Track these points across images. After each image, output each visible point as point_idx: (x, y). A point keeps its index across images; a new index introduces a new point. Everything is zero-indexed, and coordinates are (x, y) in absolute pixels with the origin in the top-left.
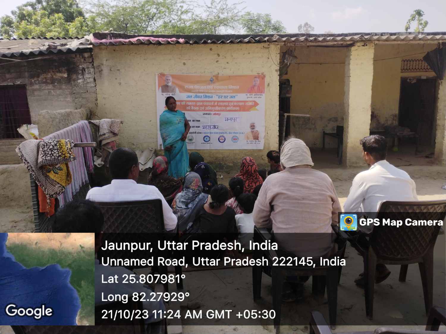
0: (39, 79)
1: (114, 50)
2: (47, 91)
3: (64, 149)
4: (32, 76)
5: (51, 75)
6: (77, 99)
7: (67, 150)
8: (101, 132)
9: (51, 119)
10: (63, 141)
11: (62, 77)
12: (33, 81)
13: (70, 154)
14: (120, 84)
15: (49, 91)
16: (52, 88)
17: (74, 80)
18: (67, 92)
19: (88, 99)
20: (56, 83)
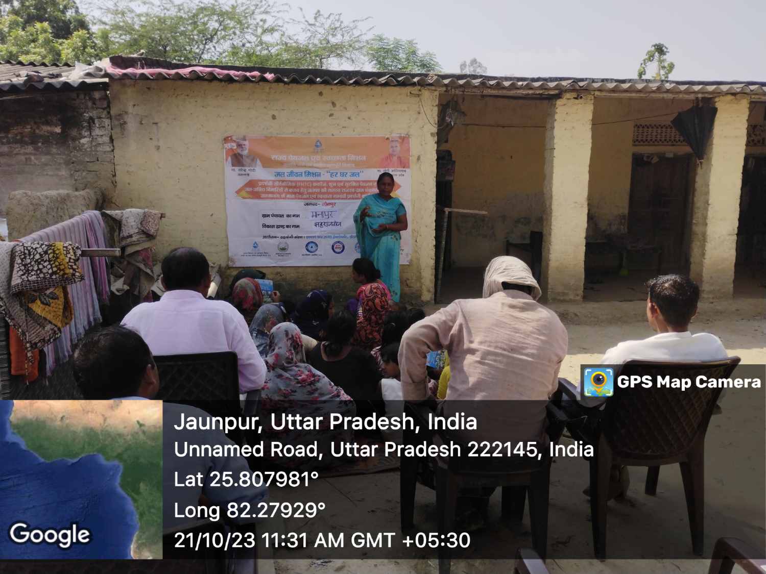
0: (10, 136)
1: (149, 88)
2: (23, 158)
3: (63, 260)
5: (31, 128)
6: (78, 173)
7: (70, 261)
8: (125, 233)
9: (31, 207)
10: (59, 245)
11: (52, 134)
13: (74, 270)
14: (158, 148)
15: (27, 156)
16: (33, 152)
17: (74, 139)
18: (60, 159)
19: (98, 173)
20: (39, 142)
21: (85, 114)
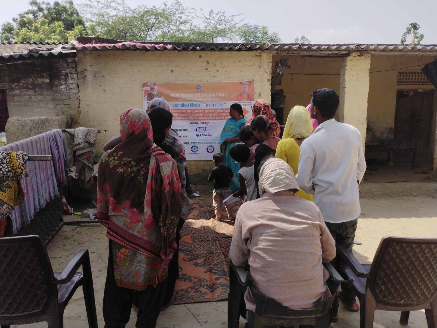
0: (20, 84)
1: (99, 55)
2: (27, 97)
3: (15, 163)
4: (13, 81)
5: (32, 80)
6: (58, 106)
8: (76, 142)
10: (14, 153)
11: (44, 83)
12: (13, 86)
13: (22, 170)
14: (104, 90)
15: (30, 96)
16: (33, 94)
17: (56, 86)
18: (49, 98)
19: (70, 106)
20: (37, 88)
21: (63, 71)
